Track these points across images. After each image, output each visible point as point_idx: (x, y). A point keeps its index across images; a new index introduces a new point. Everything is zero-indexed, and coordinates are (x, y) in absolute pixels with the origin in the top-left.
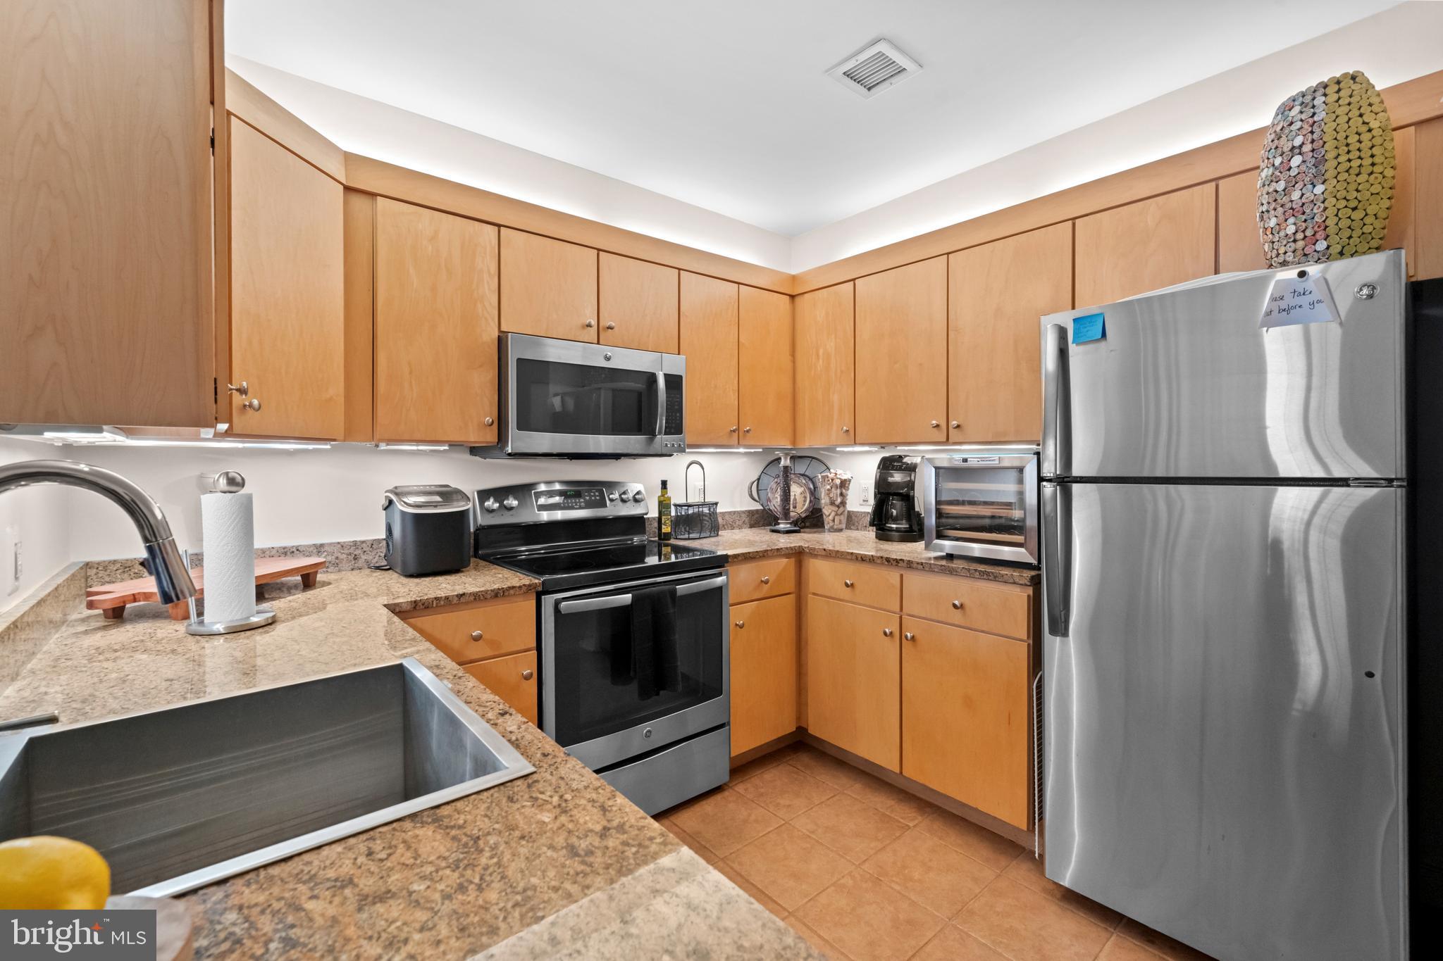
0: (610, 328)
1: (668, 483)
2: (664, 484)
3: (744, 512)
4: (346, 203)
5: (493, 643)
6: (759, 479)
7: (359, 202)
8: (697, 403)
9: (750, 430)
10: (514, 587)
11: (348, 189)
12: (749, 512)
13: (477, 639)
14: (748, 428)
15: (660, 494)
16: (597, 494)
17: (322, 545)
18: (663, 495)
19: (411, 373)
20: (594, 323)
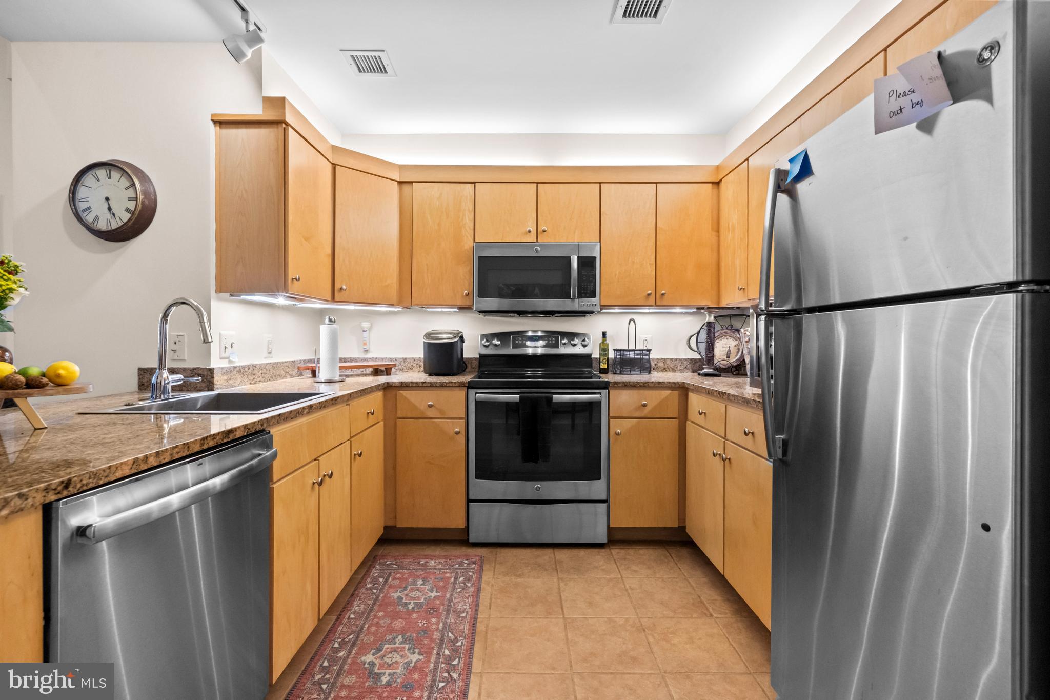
0: (544, 231)
1: (607, 333)
2: (604, 334)
3: (686, 360)
4: (401, 190)
5: (441, 411)
6: (698, 333)
7: (406, 188)
8: (616, 275)
9: (665, 293)
10: (452, 382)
11: (400, 183)
12: (691, 360)
13: (430, 406)
14: (663, 292)
15: (601, 341)
16: (554, 339)
17: (406, 359)
18: (603, 342)
19: (427, 270)
20: (533, 230)
